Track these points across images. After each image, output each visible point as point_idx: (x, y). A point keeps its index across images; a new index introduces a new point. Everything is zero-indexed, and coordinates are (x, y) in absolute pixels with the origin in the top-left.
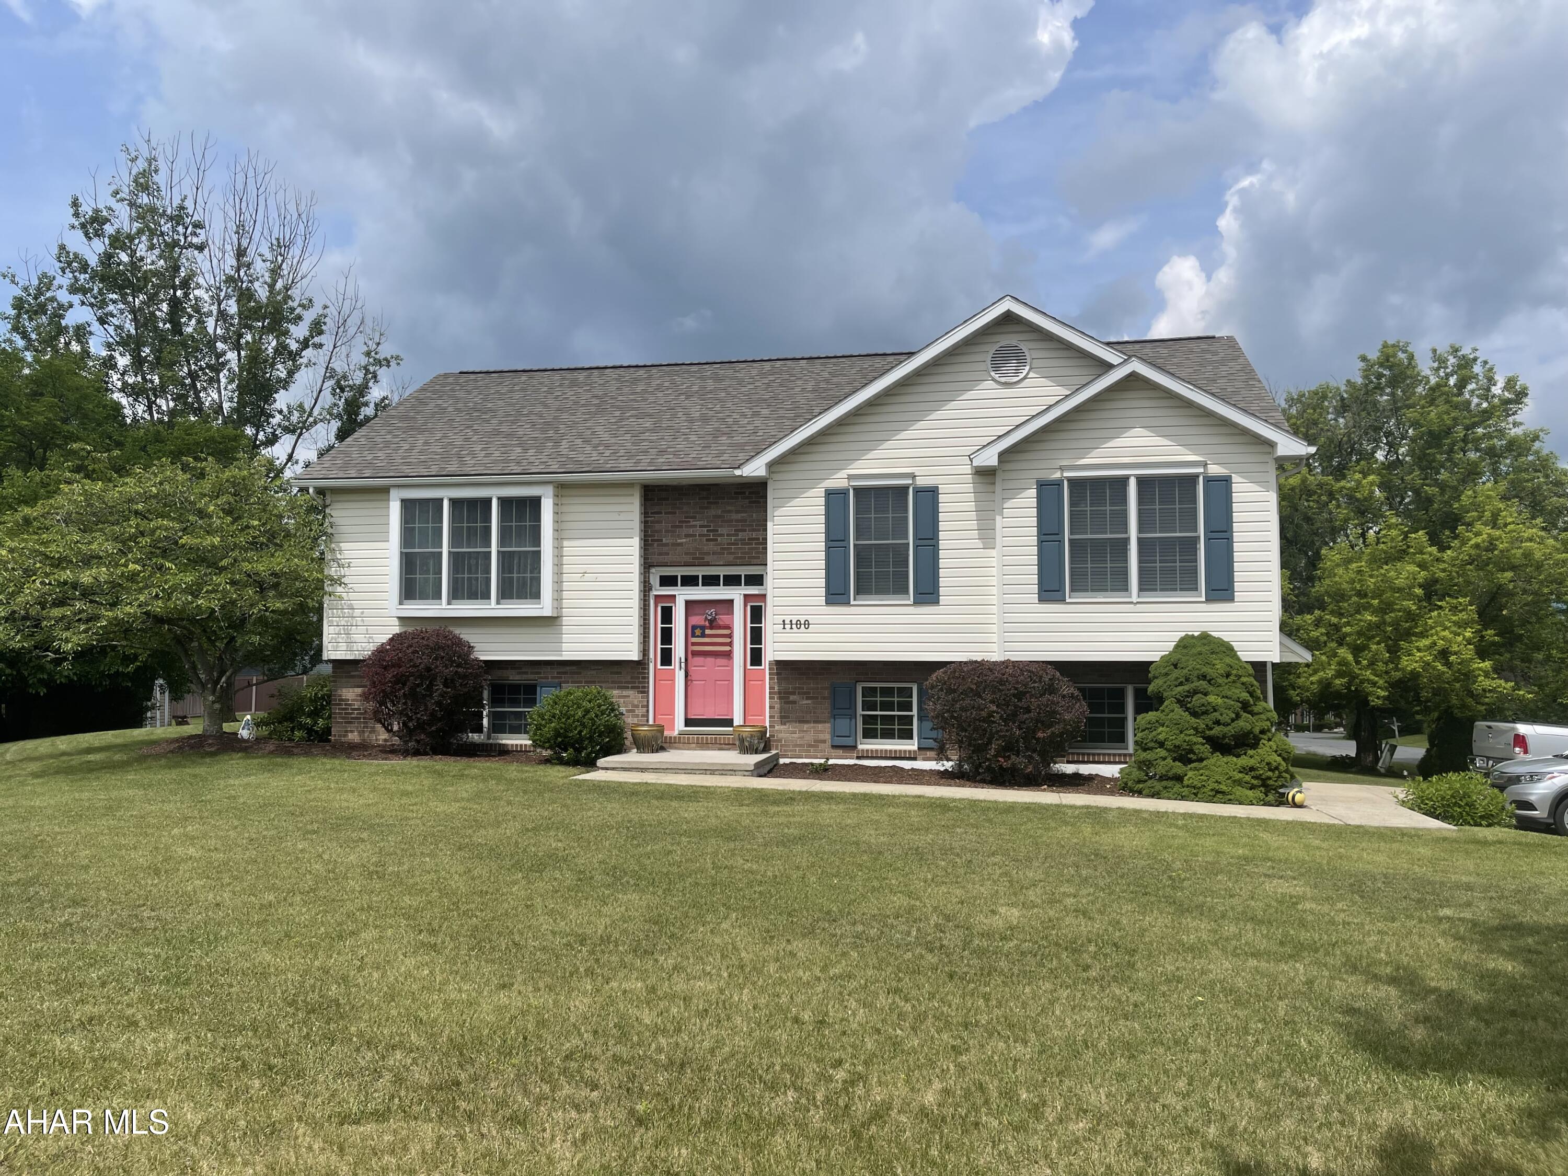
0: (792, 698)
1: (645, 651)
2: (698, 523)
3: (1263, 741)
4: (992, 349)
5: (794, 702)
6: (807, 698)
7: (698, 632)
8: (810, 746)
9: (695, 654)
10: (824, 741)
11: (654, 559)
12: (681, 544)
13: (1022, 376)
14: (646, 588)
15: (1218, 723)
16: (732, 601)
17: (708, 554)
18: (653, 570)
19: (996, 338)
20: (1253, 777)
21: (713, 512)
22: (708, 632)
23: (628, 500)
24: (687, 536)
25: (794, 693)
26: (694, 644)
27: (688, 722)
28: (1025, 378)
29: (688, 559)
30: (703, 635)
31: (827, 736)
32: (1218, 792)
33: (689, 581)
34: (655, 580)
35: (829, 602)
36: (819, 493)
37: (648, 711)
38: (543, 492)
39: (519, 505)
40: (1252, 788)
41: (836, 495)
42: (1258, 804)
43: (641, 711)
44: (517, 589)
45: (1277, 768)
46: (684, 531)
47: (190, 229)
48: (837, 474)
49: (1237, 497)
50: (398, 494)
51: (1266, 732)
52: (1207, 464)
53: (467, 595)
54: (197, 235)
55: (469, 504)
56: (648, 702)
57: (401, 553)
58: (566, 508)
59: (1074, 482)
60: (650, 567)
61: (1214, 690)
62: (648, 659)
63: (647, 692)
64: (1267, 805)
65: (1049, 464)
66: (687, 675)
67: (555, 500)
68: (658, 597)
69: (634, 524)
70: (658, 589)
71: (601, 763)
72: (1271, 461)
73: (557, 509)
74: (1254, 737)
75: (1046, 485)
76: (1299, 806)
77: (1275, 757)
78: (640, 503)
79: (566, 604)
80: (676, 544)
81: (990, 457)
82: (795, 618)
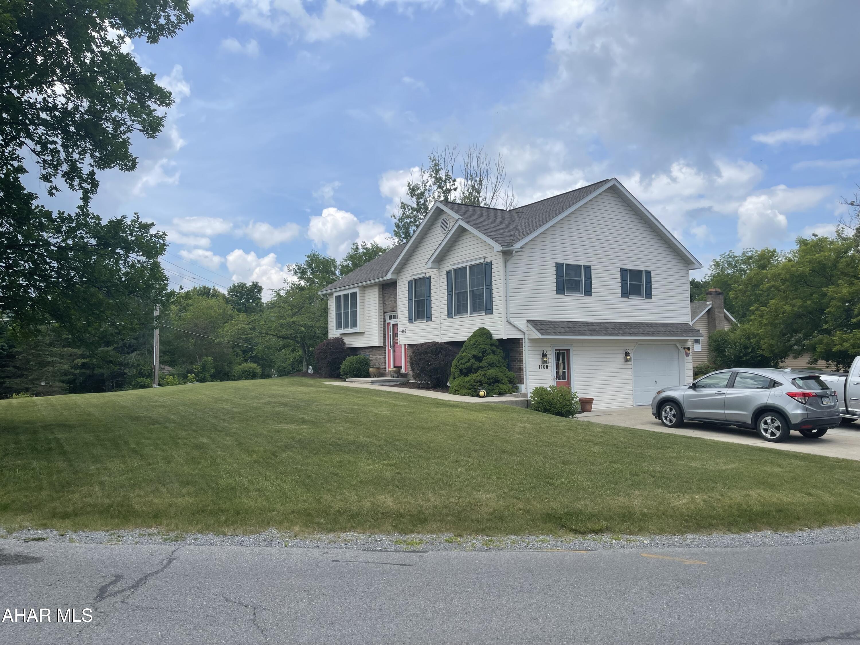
1: (385, 342)
2: (393, 296)
3: (479, 371)
4: (441, 221)
7: (396, 335)
9: (396, 343)
11: (386, 310)
13: (447, 230)
14: (385, 320)
15: (462, 363)
16: (398, 324)
17: (394, 307)
19: (442, 216)
20: (470, 385)
21: (393, 292)
23: (375, 290)
24: (391, 301)
27: (395, 367)
29: (390, 309)
33: (393, 317)
34: (387, 318)
35: (409, 323)
36: (407, 282)
37: (386, 364)
38: (357, 290)
39: (354, 295)
40: (470, 389)
41: (410, 282)
42: (469, 395)
43: (384, 364)
44: (355, 324)
45: (480, 382)
46: (390, 299)
47: (452, 183)
48: (409, 275)
49: (493, 270)
50: (335, 294)
51: (484, 368)
52: (485, 258)
53: (346, 326)
54: (454, 184)
55: (346, 296)
56: (385, 361)
57: (336, 313)
58: (366, 295)
59: (456, 270)
60: (385, 313)
61: (467, 351)
62: (385, 346)
63: (385, 357)
64: (473, 396)
65: (449, 264)
66: (394, 351)
67: (361, 292)
68: (388, 323)
69: (377, 299)
70: (388, 320)
71: (347, 380)
72: (501, 253)
73: (362, 295)
74: (475, 369)
75: (449, 273)
76: (483, 397)
77: (480, 377)
78: (379, 291)
79: (367, 327)
80: (389, 304)
81: (430, 264)
82: (403, 329)
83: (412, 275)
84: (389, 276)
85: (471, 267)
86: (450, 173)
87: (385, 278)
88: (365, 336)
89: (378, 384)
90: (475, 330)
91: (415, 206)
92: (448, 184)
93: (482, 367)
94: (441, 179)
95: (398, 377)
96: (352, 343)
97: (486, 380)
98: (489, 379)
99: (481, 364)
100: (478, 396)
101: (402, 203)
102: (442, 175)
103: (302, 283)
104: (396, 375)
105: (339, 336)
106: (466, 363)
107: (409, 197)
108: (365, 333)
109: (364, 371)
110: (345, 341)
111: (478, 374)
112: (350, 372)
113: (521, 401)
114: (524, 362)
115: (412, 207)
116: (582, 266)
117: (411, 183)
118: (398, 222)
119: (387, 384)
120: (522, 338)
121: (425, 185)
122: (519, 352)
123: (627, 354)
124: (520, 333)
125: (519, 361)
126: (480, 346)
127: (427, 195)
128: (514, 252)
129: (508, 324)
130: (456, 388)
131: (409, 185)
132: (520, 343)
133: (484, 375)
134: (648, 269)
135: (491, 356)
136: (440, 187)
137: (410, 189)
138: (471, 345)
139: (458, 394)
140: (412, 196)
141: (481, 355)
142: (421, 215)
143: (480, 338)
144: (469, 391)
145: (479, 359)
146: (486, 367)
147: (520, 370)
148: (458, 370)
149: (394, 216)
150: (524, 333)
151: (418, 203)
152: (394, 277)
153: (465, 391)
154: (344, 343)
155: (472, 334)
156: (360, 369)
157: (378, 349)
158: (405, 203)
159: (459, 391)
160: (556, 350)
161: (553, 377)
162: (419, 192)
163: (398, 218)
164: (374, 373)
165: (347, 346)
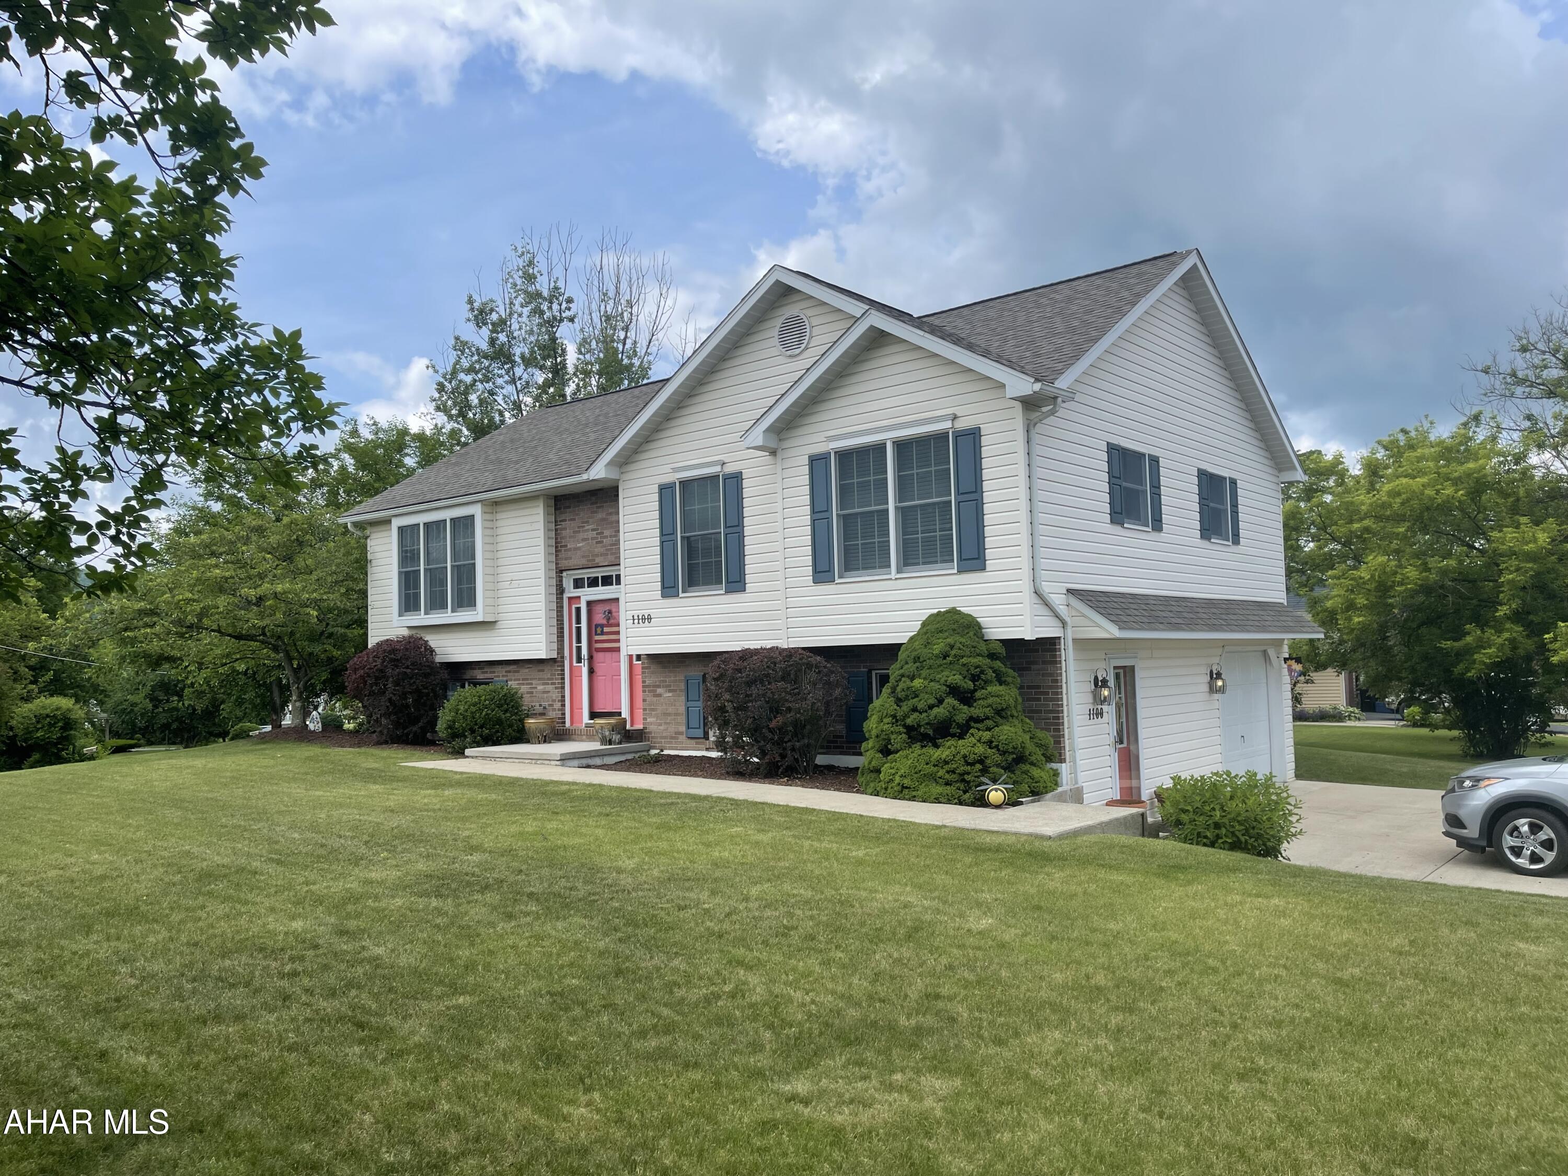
0: (659, 691)
1: (560, 650)
2: (590, 527)
3: (972, 731)
4: (778, 322)
5: (660, 695)
6: (670, 691)
7: (599, 630)
8: (672, 738)
9: (598, 650)
10: (681, 733)
11: (564, 564)
12: (579, 548)
13: (803, 346)
14: (561, 591)
15: (914, 710)
16: (617, 599)
17: (597, 555)
18: (564, 574)
19: (780, 312)
20: (948, 772)
21: (600, 515)
22: (606, 629)
23: (534, 511)
24: (584, 540)
25: (659, 686)
26: (597, 642)
27: (593, 715)
28: (806, 348)
29: (584, 562)
30: (602, 633)
31: (683, 728)
32: (904, 787)
33: (593, 582)
34: (568, 584)
35: (664, 596)
36: (656, 489)
37: (563, 705)
38: (476, 510)
39: (464, 525)
40: (947, 784)
41: (665, 490)
42: (949, 802)
43: (558, 705)
44: (466, 598)
45: (981, 762)
46: (581, 535)
47: (564, 305)
48: (667, 468)
49: (985, 451)
50: (396, 523)
51: (982, 721)
52: (955, 418)
53: (437, 603)
54: (569, 309)
55: (434, 528)
56: (563, 697)
57: (400, 573)
58: (499, 523)
59: (844, 456)
60: (561, 571)
61: (924, 673)
62: (563, 657)
63: (563, 688)
64: (960, 803)
65: (821, 437)
66: (591, 671)
67: (488, 517)
68: (570, 599)
69: (541, 533)
70: (571, 591)
71: (468, 752)
72: (1018, 405)
73: (489, 524)
74: (959, 726)
75: (817, 462)
76: (998, 807)
77: (980, 749)
78: (547, 514)
79: (501, 609)
80: (576, 549)
81: (757, 437)
82: (641, 613)
83: (675, 470)
84: (599, 472)
85: (902, 446)
86: (561, 284)
87: (585, 477)
88: (495, 633)
89: (576, 763)
90: (925, 614)
91: (484, 346)
92: (555, 307)
93: (978, 720)
94: (539, 295)
95: (620, 743)
96: (450, 650)
97: (998, 758)
98: (1004, 753)
99: (976, 711)
100: (981, 802)
101: (457, 338)
102: (543, 286)
103: (216, 507)
104: (616, 737)
105: (406, 632)
106: (931, 707)
107: (472, 326)
108: (498, 625)
109: (511, 726)
110: (432, 644)
111: (969, 740)
112: (473, 731)
113: (1132, 816)
114: (1065, 703)
115: (478, 349)
116: (1144, 455)
117: (475, 297)
118: (442, 380)
119: (598, 761)
120: (1059, 638)
121: (511, 303)
122: (1051, 675)
123: (1215, 676)
124: (1055, 622)
125: (1052, 700)
126: (964, 660)
127: (515, 326)
128: (1060, 400)
129: (1037, 600)
130: (906, 782)
131: (470, 301)
132: (1055, 650)
133: (989, 743)
134: (1234, 475)
135: (994, 688)
136: (538, 311)
137: (472, 310)
138: (937, 656)
139: (913, 799)
140: (478, 325)
141: (970, 685)
142: (499, 368)
143: (958, 638)
144: (949, 790)
145: (966, 698)
146: (987, 718)
147: (1058, 724)
148: (902, 729)
149: (433, 367)
150: (1064, 624)
151: (492, 342)
152: (613, 475)
153: (937, 789)
154: (432, 651)
155: (918, 625)
156: (499, 722)
157: (541, 667)
158: (463, 338)
159: (915, 789)
160: (1115, 668)
161: (1112, 740)
162: (494, 317)
163: (441, 371)
164: (541, 731)
165: (438, 659)
